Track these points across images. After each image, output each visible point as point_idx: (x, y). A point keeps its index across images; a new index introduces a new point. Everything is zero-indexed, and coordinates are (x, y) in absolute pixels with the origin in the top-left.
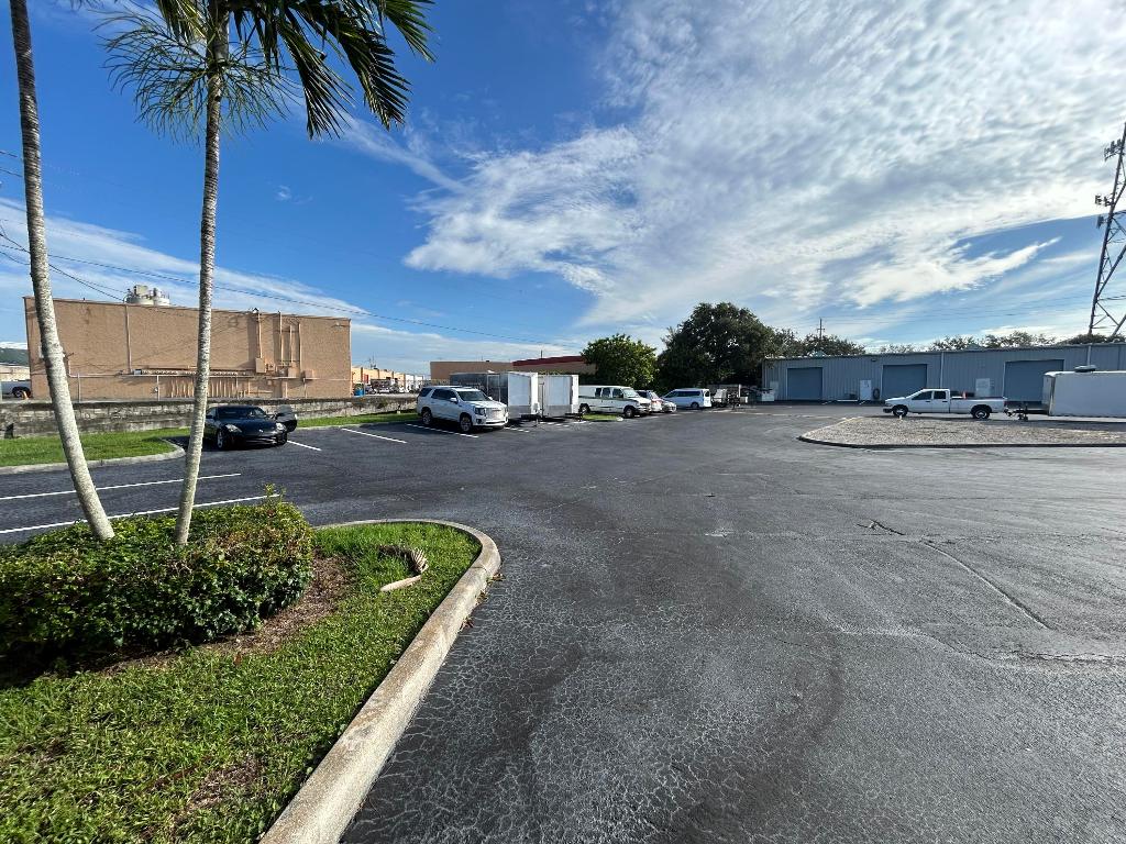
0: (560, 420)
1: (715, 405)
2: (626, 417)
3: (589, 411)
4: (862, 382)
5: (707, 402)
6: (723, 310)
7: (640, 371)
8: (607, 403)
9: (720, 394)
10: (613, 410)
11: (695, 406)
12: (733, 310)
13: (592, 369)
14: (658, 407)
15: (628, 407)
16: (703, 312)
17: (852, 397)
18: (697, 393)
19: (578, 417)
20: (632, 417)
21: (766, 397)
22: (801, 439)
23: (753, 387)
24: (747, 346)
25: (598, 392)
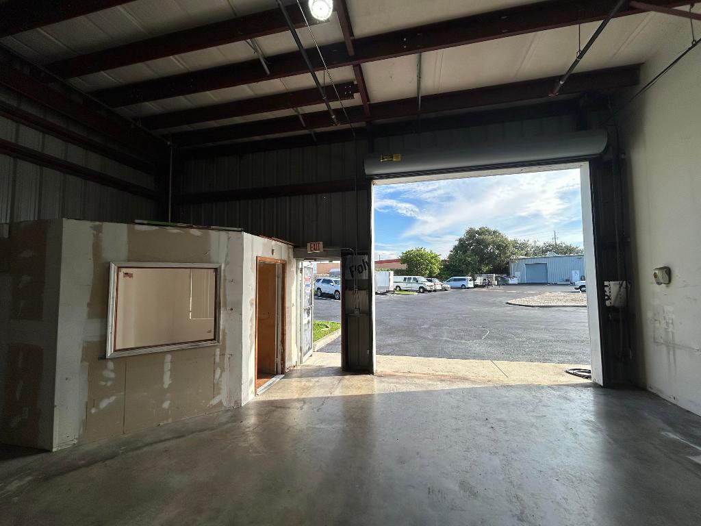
0: (383, 294)
1: (476, 286)
2: (420, 292)
3: (400, 290)
4: (573, 272)
5: (471, 284)
6: (482, 232)
7: (431, 268)
8: (409, 285)
9: (479, 281)
10: (413, 289)
11: (463, 287)
12: (489, 232)
13: (404, 267)
14: (439, 287)
15: (420, 287)
16: (471, 233)
17: (567, 280)
18: (464, 280)
19: (393, 292)
20: (423, 292)
21: (511, 282)
22: (507, 303)
23: (504, 276)
24: (497, 252)
25: (405, 279)
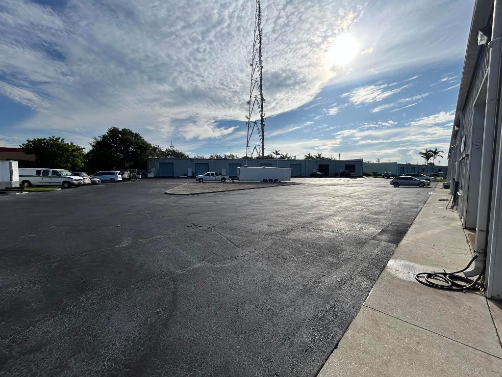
1: (124, 179)
3: (30, 185)
4: (189, 169)
5: (120, 178)
6: (125, 132)
7: (73, 161)
9: (126, 174)
11: (112, 180)
12: (131, 133)
13: (32, 157)
14: (88, 181)
15: (64, 182)
16: (114, 132)
17: (185, 175)
18: (114, 174)
19: (19, 189)
20: (68, 188)
21: (149, 175)
22: (166, 193)
23: (144, 171)
24: (139, 151)
25: (38, 173)
